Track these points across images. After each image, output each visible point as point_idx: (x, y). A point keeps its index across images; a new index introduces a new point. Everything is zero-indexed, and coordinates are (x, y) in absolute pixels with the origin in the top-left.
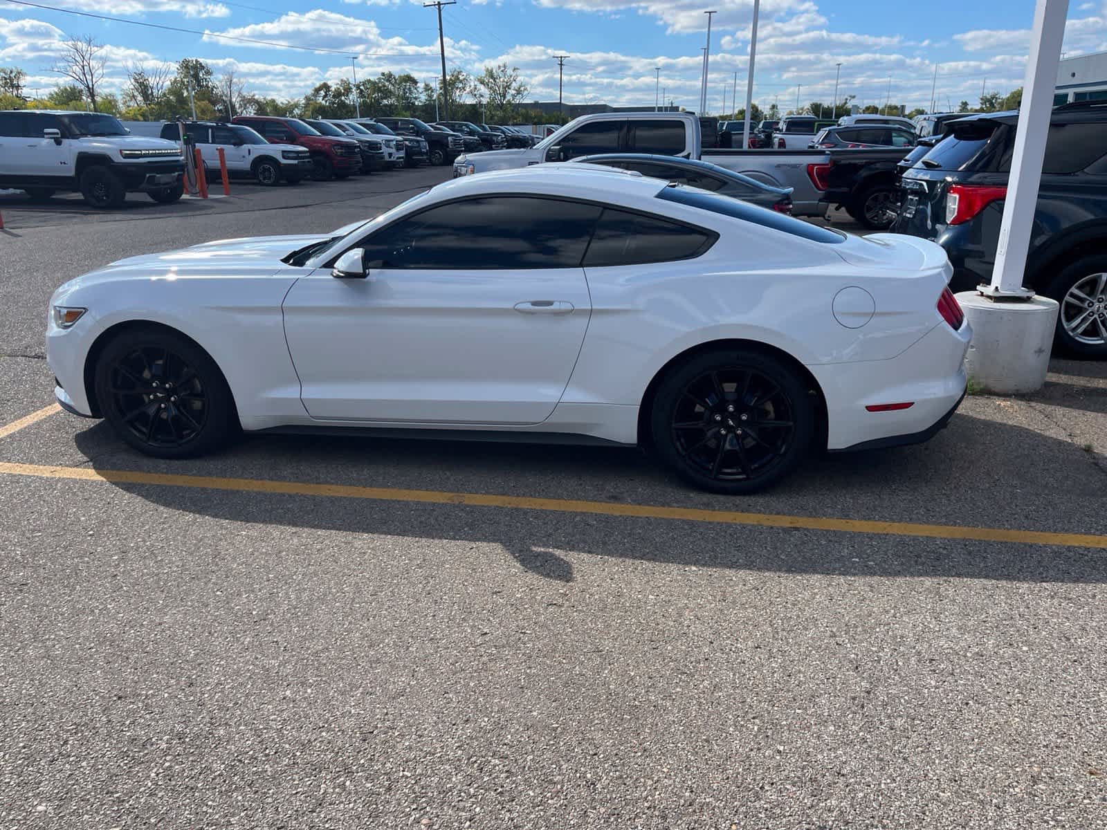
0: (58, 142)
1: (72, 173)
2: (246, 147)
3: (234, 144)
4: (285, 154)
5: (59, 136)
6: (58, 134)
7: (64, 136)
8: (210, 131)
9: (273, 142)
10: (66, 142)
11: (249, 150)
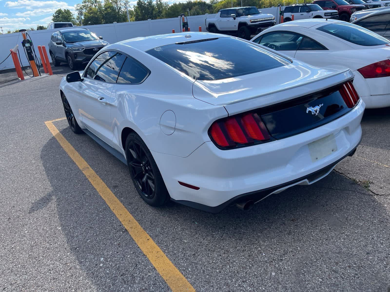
0: (235, 19)
1: (237, 29)
2: (311, 12)
3: (307, 12)
4: (326, 14)
5: (235, 16)
6: (234, 16)
7: (237, 17)
8: (300, 7)
9: (325, 9)
10: (237, 18)
11: (312, 14)
